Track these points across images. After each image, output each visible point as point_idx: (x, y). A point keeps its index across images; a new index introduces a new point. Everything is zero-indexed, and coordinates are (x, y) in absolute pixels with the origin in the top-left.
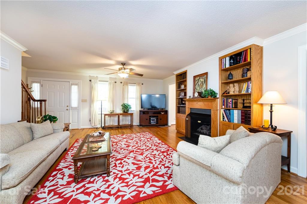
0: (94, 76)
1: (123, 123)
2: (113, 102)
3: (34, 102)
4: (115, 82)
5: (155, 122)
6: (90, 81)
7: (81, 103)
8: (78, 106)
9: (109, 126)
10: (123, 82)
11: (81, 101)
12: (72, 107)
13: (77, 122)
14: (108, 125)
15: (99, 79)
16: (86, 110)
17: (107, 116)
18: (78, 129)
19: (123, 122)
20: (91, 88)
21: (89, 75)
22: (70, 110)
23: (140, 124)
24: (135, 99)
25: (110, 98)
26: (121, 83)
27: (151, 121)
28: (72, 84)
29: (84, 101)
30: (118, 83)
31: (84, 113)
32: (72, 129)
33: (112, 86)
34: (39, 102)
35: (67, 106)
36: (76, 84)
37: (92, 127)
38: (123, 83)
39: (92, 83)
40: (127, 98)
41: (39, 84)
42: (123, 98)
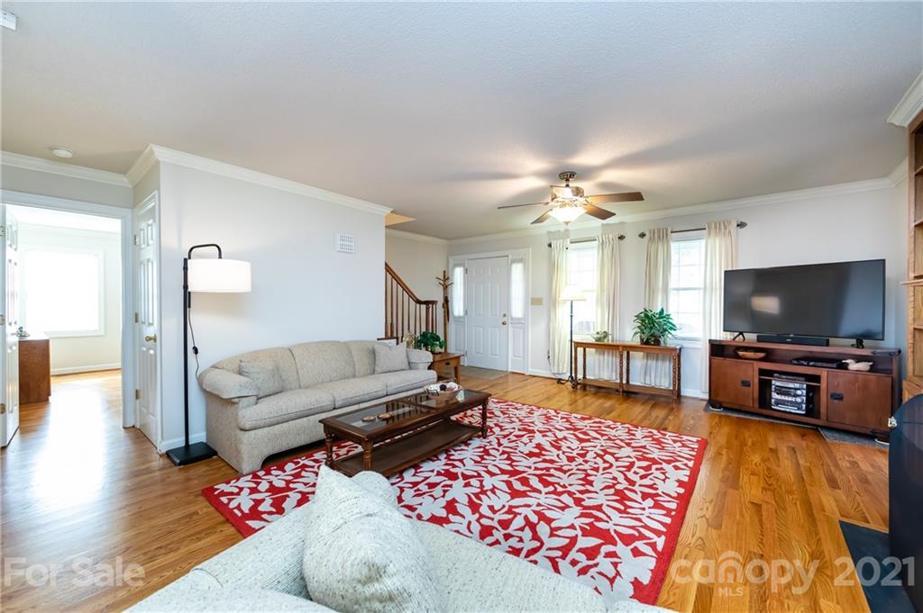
0: (559, 231)
1: (648, 382)
2: (612, 303)
3: (418, 305)
4: (621, 238)
5: (798, 405)
6: (550, 245)
7: (530, 306)
8: (524, 315)
9: (595, 380)
10: (647, 233)
11: (530, 301)
12: (512, 319)
13: (521, 355)
14: (597, 377)
15: (573, 237)
16: (542, 327)
17: (593, 350)
18: (523, 374)
19: (648, 378)
20: (553, 267)
21: (545, 232)
22: (510, 326)
23: (710, 396)
24: (702, 291)
25: (602, 290)
26: (642, 235)
27: (775, 396)
28: (514, 261)
29: (536, 301)
30: (632, 237)
31: (536, 334)
32: (513, 373)
33: (608, 251)
34: (424, 307)
35: (504, 315)
36: (520, 261)
37: (553, 376)
38: (647, 238)
39: (553, 253)
40: (666, 290)
41: (462, 269)
42: (650, 289)
